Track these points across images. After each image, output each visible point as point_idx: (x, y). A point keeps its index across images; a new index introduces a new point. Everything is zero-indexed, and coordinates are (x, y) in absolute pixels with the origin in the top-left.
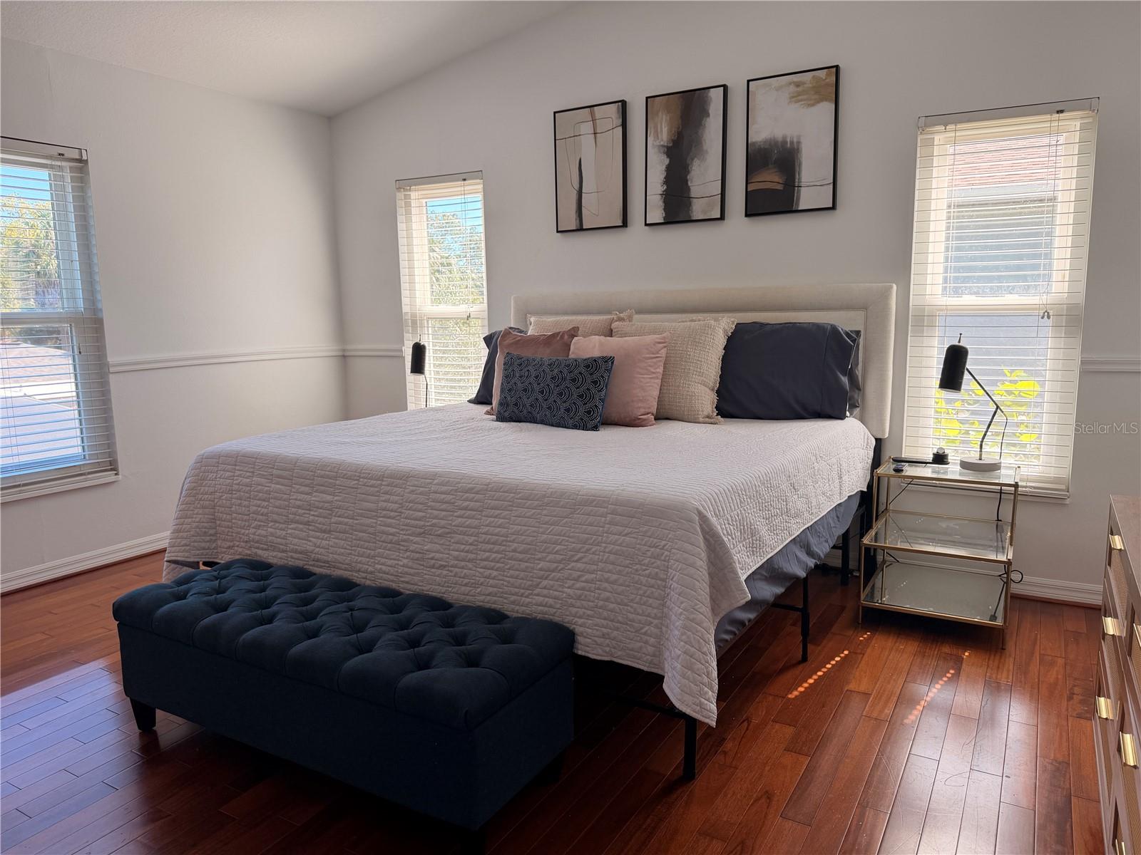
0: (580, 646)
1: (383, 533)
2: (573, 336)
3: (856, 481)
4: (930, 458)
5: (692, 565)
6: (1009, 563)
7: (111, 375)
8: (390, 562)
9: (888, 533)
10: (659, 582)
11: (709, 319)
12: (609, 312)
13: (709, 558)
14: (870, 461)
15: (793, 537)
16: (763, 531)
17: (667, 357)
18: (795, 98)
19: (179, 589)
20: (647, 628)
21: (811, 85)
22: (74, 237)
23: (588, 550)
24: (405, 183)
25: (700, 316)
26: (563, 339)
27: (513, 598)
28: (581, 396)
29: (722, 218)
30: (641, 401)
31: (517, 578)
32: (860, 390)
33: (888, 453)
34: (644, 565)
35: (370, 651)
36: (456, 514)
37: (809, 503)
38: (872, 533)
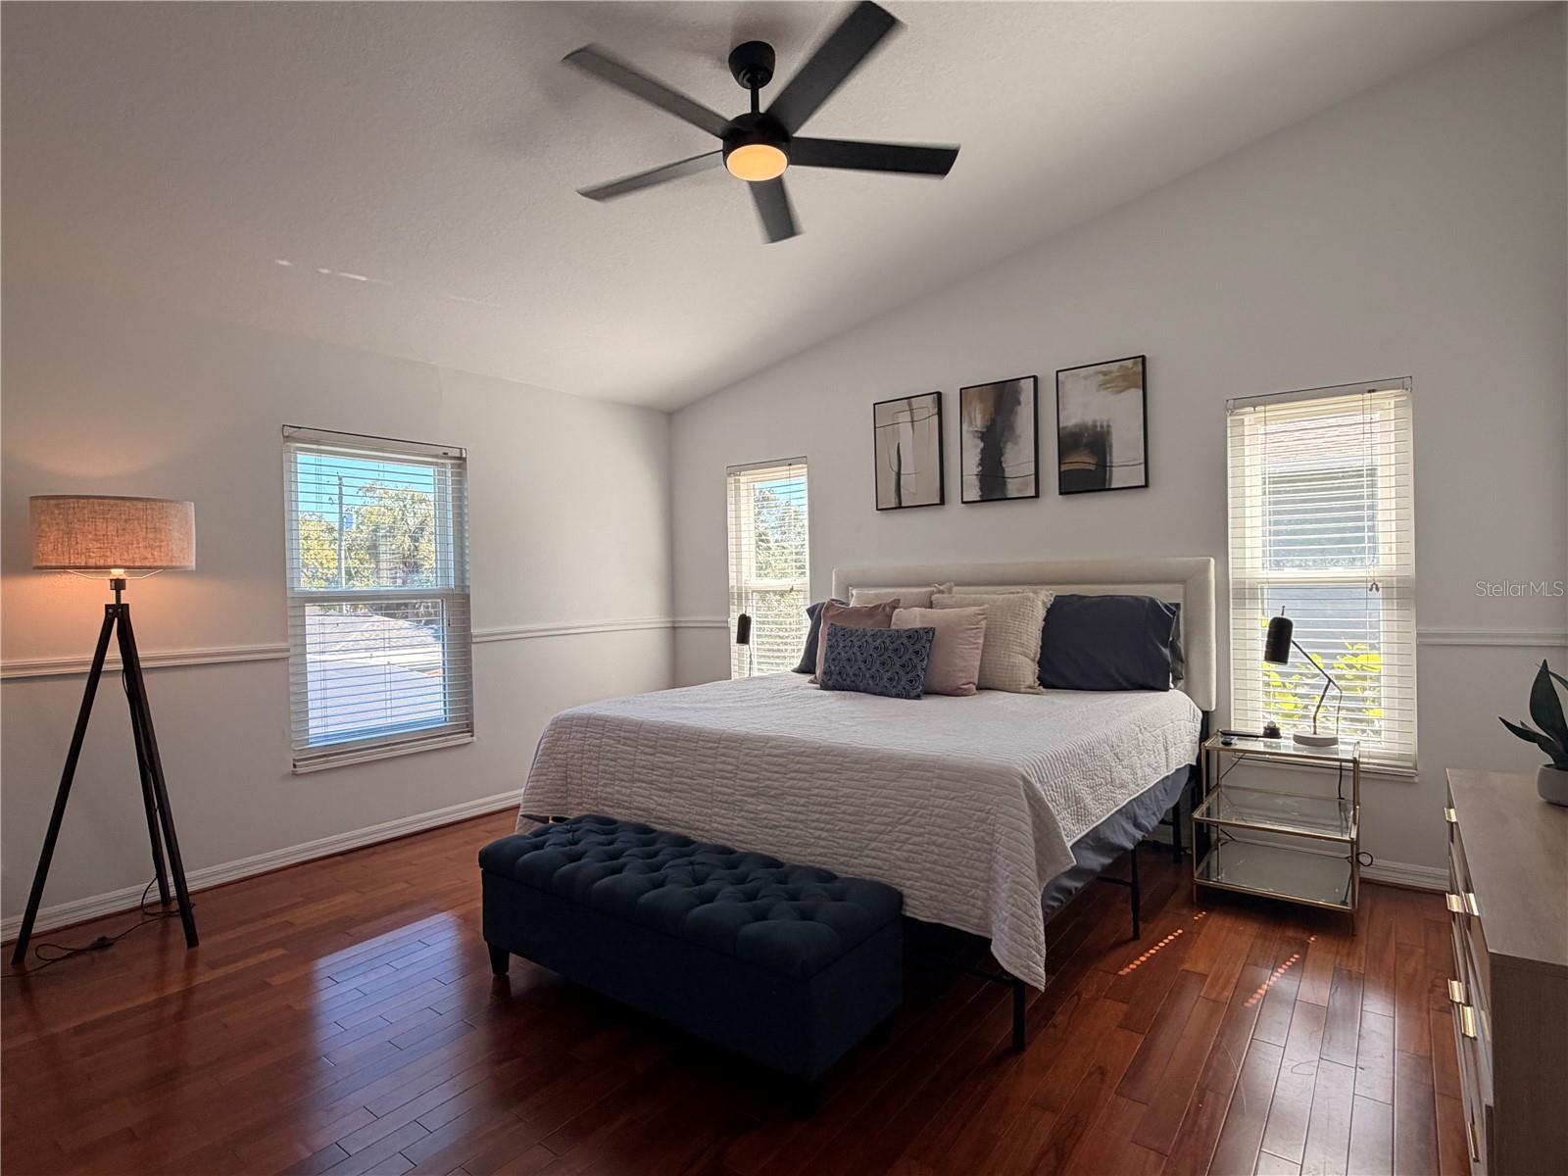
0: (907, 908)
1: (720, 793)
2: (894, 608)
3: (1184, 753)
4: (1261, 731)
5: (1018, 830)
6: (1352, 842)
7: (473, 646)
8: (725, 821)
9: (1221, 808)
10: (985, 846)
11: (1027, 592)
12: (929, 585)
13: (1034, 822)
14: (1198, 734)
15: (1118, 808)
16: (1088, 800)
17: (987, 628)
18: (1103, 386)
19: (537, 842)
20: (974, 891)
21: (1118, 374)
22: (450, 523)
23: (915, 813)
24: (735, 470)
25: (1019, 588)
26: (883, 612)
27: (842, 859)
28: (903, 666)
29: (1037, 495)
30: (962, 671)
31: (846, 839)
32: (1182, 661)
33: (1217, 726)
34: (969, 828)
35: (711, 901)
36: (788, 776)
37: (1134, 774)
38: (1204, 807)
